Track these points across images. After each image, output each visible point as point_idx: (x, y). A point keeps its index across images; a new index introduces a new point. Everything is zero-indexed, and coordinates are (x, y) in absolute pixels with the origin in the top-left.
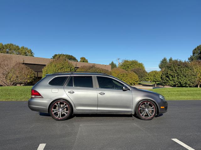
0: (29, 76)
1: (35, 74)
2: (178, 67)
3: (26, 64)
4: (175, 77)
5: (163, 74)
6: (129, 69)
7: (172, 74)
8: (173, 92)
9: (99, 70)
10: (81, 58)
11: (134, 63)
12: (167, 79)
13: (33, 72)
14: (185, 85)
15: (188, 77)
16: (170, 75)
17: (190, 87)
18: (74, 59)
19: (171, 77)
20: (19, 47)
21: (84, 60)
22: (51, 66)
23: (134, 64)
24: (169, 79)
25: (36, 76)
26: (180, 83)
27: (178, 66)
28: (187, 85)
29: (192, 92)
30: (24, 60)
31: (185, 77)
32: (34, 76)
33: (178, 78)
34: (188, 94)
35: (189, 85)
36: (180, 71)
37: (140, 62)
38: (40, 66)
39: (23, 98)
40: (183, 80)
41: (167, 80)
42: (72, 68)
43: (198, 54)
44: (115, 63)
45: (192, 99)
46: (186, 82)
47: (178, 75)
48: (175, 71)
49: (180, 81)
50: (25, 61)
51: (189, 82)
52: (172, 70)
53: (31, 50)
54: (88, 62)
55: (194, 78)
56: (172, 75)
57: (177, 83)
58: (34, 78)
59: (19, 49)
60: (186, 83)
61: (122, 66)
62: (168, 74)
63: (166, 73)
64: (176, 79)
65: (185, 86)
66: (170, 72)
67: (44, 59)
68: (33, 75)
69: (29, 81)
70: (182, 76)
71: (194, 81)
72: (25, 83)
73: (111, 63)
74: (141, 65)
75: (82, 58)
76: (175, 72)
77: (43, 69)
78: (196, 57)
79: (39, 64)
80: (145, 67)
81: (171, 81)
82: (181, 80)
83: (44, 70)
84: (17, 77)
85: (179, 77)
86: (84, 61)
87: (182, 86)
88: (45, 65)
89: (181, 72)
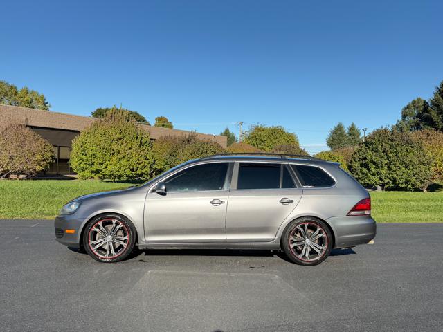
0: (38, 157)
1: (53, 152)
2: (390, 145)
3: (32, 127)
4: (382, 167)
5: (354, 158)
6: (265, 145)
7: (376, 159)
8: (390, 203)
9: (209, 145)
10: (156, 119)
11: (277, 133)
12: (365, 170)
13: (50, 146)
14: (404, 185)
15: (411, 168)
16: (372, 161)
17: (417, 190)
18: (142, 120)
19: (372, 167)
20: (16, 88)
21: (163, 123)
22: (94, 133)
23: (278, 135)
24: (369, 170)
25: (56, 156)
26: (394, 180)
27: (390, 143)
28: (410, 186)
29: (432, 204)
30: (27, 119)
31: (406, 167)
32: (52, 157)
33: (390, 169)
34: (426, 209)
35: (413, 185)
36: (396, 152)
37: (290, 132)
38: (66, 132)
39: (28, 213)
40: (401, 175)
41: (363, 173)
42: (144, 141)
43: (414, 118)
44: (232, 131)
45: (437, 221)
46: (409, 179)
47: (390, 163)
48: (384, 152)
49: (395, 176)
50: (29, 121)
51: (413, 180)
52: (376, 152)
53: (45, 96)
54: (174, 128)
55: (426, 170)
56: (376, 161)
57: (388, 180)
58: (50, 160)
59: (16, 92)
60: (407, 182)
61: (249, 138)
62: (365, 159)
63: (361, 157)
64: (384, 171)
65: (406, 189)
66: (370, 155)
67: (74, 117)
68: (49, 154)
69: (38, 168)
70: (398, 165)
71: (424, 177)
72: (31, 173)
73: (223, 131)
74: (291, 138)
75: (159, 119)
76: (382, 155)
77: (73, 142)
78: (408, 125)
79: (63, 128)
80: (300, 143)
81: (373, 175)
82: (397, 175)
83: (77, 143)
84: (12, 158)
85: (393, 167)
86: (163, 126)
87: (397, 188)
88: (79, 132)
89: (396, 155)
